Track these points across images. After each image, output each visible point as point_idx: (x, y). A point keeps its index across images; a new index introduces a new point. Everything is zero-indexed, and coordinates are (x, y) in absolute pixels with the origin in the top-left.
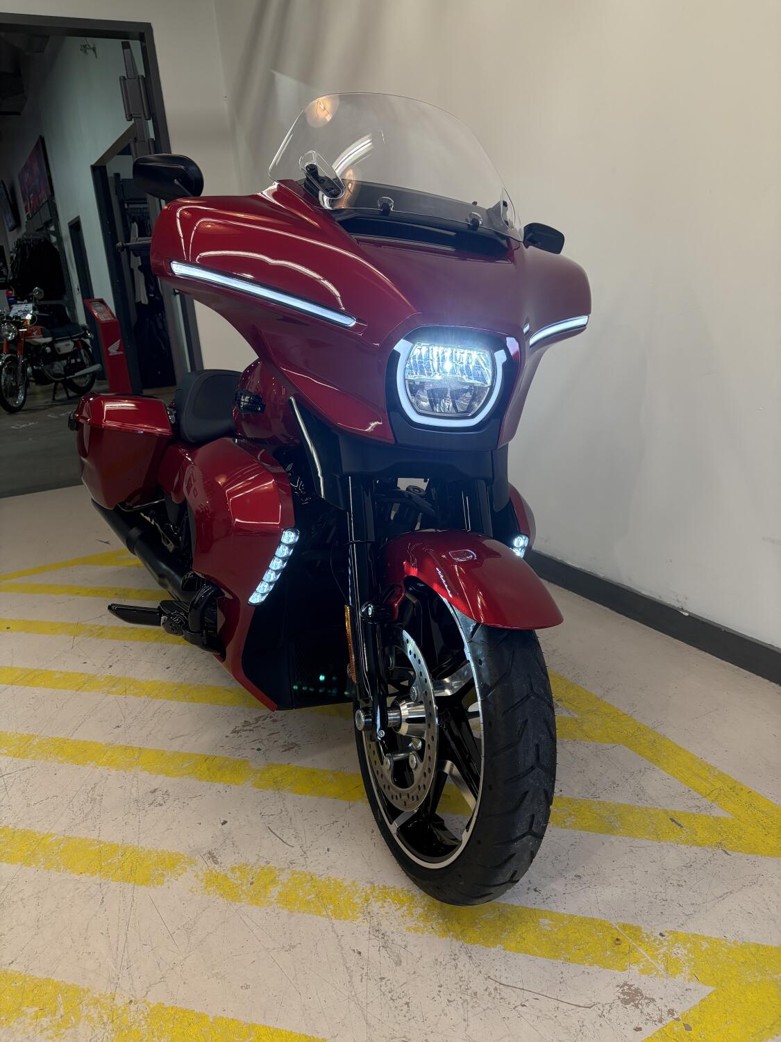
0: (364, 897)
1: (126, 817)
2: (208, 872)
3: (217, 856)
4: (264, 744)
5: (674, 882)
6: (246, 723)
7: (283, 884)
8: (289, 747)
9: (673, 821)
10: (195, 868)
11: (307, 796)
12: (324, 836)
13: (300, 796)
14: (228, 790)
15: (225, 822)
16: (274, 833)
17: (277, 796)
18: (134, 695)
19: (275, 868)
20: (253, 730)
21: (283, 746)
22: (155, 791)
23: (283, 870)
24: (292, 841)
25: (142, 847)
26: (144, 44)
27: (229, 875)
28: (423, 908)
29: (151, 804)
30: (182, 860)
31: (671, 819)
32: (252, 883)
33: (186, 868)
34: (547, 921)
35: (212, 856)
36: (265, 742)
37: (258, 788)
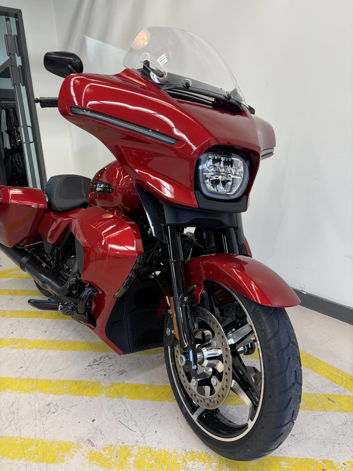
0: (182, 459)
1: (35, 421)
2: (89, 452)
3: (93, 442)
4: (107, 372)
5: (340, 433)
6: (95, 361)
7: (134, 455)
8: (121, 373)
9: (330, 400)
10: (81, 450)
11: (137, 400)
12: (152, 423)
13: (133, 401)
14: (92, 400)
15: (94, 420)
16: (123, 424)
17: (121, 402)
18: (29, 348)
19: (128, 446)
20: (99, 364)
21: (118, 372)
22: (49, 404)
23: (132, 447)
24: (135, 429)
25: (47, 440)
26: (17, 20)
27: (103, 453)
28: (217, 462)
30: (73, 446)
31: (328, 399)
32: (117, 457)
33: (76, 451)
35: (90, 442)
36: (108, 371)
37: (109, 397)
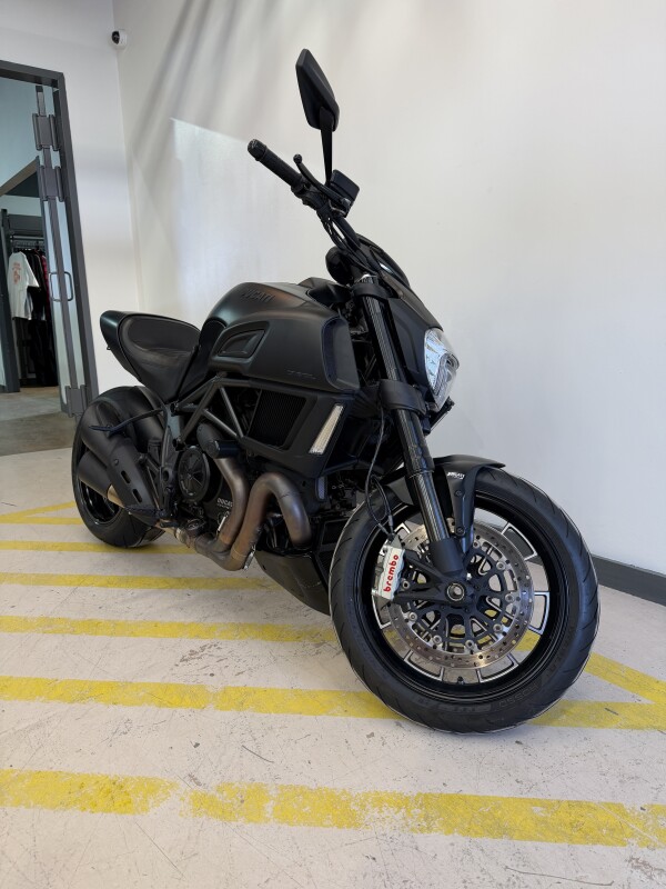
2: (193, 794)
3: (198, 778)
4: (216, 670)
6: (193, 653)
7: (274, 799)
8: (241, 671)
9: (608, 710)
10: (178, 792)
11: (272, 714)
13: (266, 715)
14: (192, 714)
15: (197, 745)
16: (250, 751)
17: (243, 716)
18: (72, 633)
19: (262, 784)
20: (201, 658)
21: (235, 670)
24: (271, 758)
25: (115, 776)
26: (56, 90)
27: (217, 795)
29: (114, 733)
30: (162, 785)
32: (242, 801)
33: (169, 793)
34: (540, 809)
35: (193, 778)
37: (221, 710)
